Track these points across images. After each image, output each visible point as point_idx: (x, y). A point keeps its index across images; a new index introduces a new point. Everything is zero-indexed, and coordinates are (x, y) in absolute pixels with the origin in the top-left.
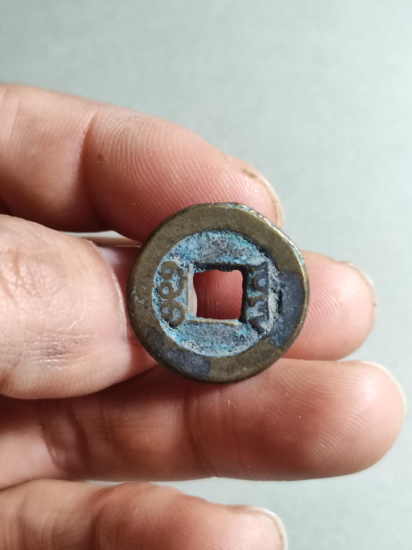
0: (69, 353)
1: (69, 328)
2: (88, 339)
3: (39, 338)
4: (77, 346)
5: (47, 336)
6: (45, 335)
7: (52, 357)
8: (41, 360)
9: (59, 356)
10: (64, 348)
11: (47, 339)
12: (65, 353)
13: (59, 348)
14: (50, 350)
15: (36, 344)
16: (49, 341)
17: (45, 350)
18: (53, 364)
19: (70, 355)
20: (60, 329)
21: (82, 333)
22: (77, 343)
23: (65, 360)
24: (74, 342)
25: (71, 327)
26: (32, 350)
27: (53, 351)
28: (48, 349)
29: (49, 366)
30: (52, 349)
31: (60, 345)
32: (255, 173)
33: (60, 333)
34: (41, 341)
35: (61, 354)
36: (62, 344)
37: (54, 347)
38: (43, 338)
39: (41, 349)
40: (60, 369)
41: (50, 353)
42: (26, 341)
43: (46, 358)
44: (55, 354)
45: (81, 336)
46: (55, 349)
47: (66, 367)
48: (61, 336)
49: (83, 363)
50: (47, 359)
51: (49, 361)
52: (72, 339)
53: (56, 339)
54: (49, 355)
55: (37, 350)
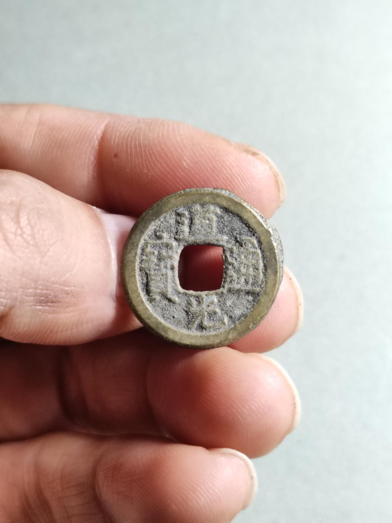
0: (59, 302)
1: (62, 279)
2: (78, 291)
3: (33, 285)
4: (68, 297)
5: (41, 285)
6: (39, 283)
8: (34, 307)
9: (50, 304)
10: (55, 297)
11: (41, 287)
12: (55, 302)
13: (51, 297)
14: (42, 298)
15: (31, 290)
16: (43, 290)
17: (38, 297)
18: (44, 312)
19: (60, 304)
21: (73, 285)
22: (68, 294)
23: (54, 309)
24: (66, 293)
25: (64, 278)
26: (27, 296)
27: (45, 299)
28: (41, 296)
29: (40, 313)
30: (44, 297)
31: (52, 294)
33: (54, 283)
34: (36, 288)
35: (52, 302)
37: (46, 296)
38: (37, 286)
39: (35, 295)
40: (50, 316)
41: (42, 300)
42: (21, 287)
43: (39, 304)
45: (73, 288)
46: (47, 297)
47: (55, 315)
48: (53, 286)
49: (72, 314)
50: (39, 306)
51: (40, 307)
52: (63, 290)
53: (50, 288)
54: (41, 302)
55: (31, 296)
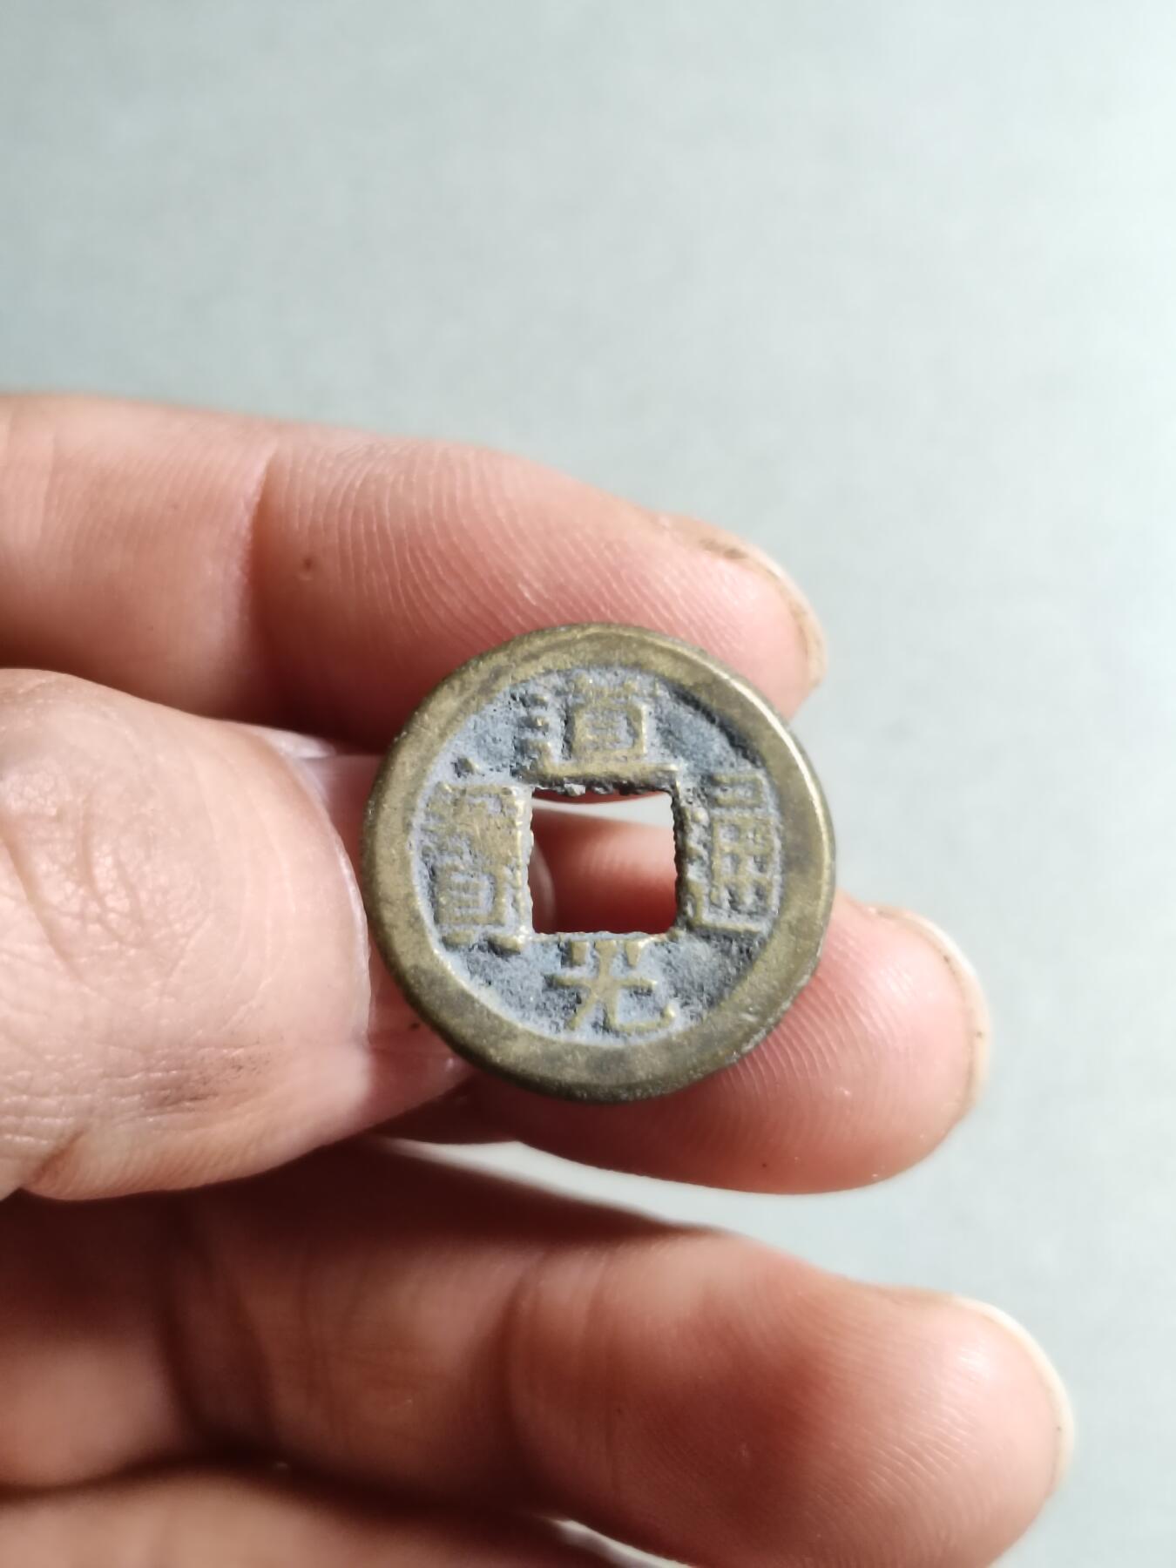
7: (169, 1108)
20: (200, 1033)
32: (743, 548)
36: (201, 1073)
44: (178, 1101)
